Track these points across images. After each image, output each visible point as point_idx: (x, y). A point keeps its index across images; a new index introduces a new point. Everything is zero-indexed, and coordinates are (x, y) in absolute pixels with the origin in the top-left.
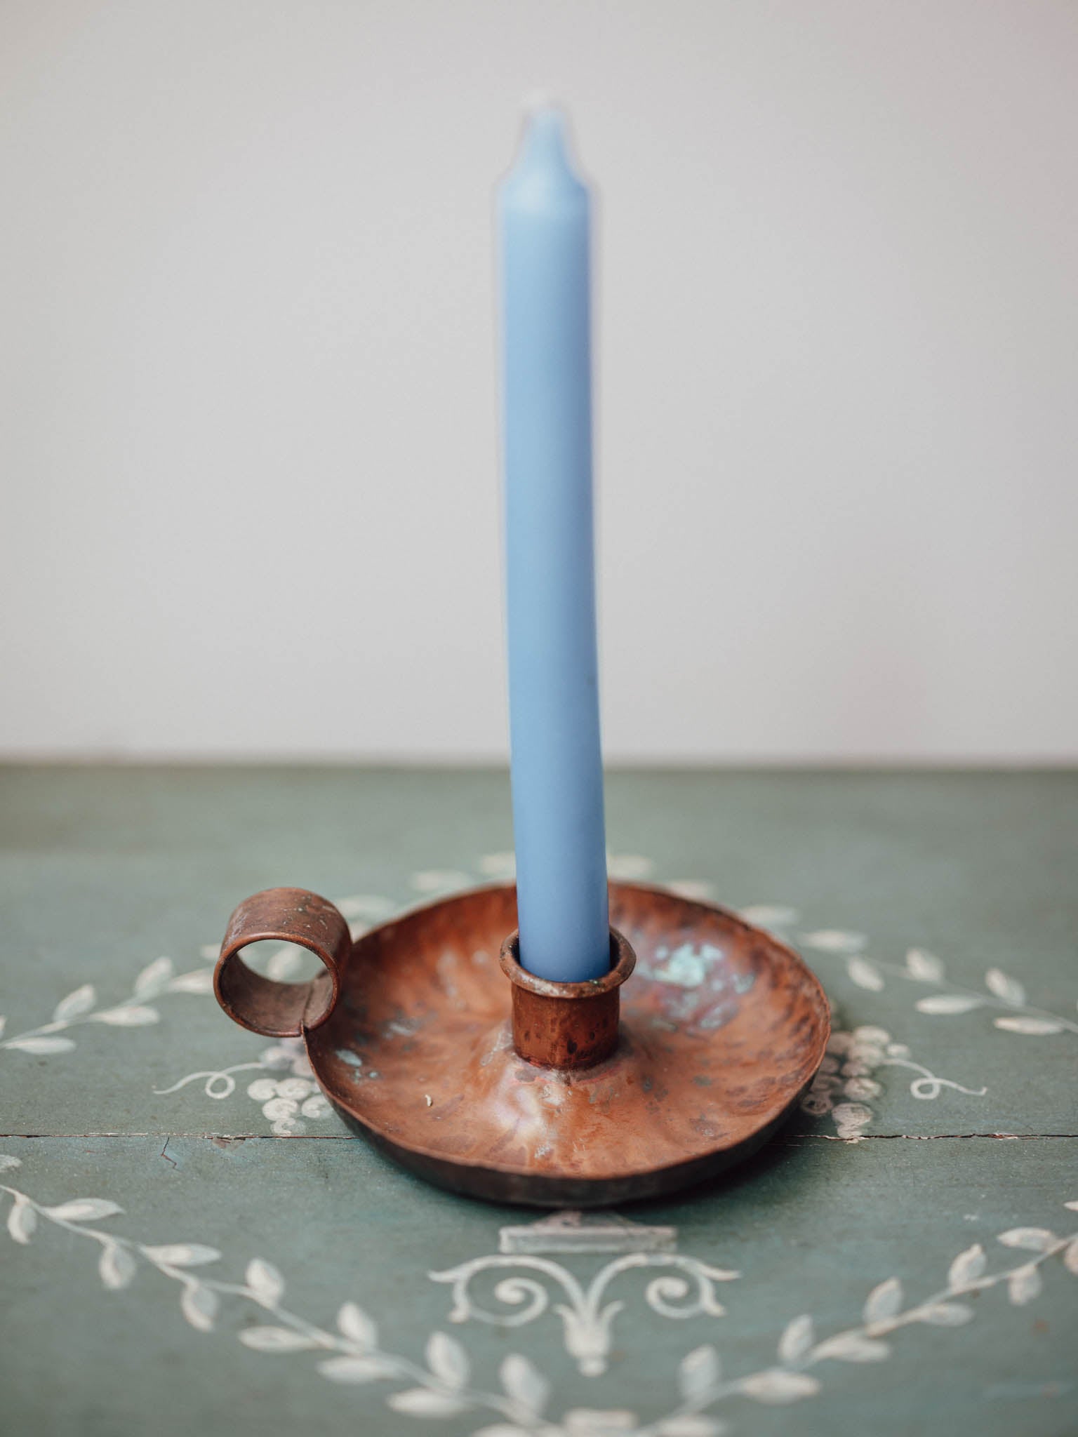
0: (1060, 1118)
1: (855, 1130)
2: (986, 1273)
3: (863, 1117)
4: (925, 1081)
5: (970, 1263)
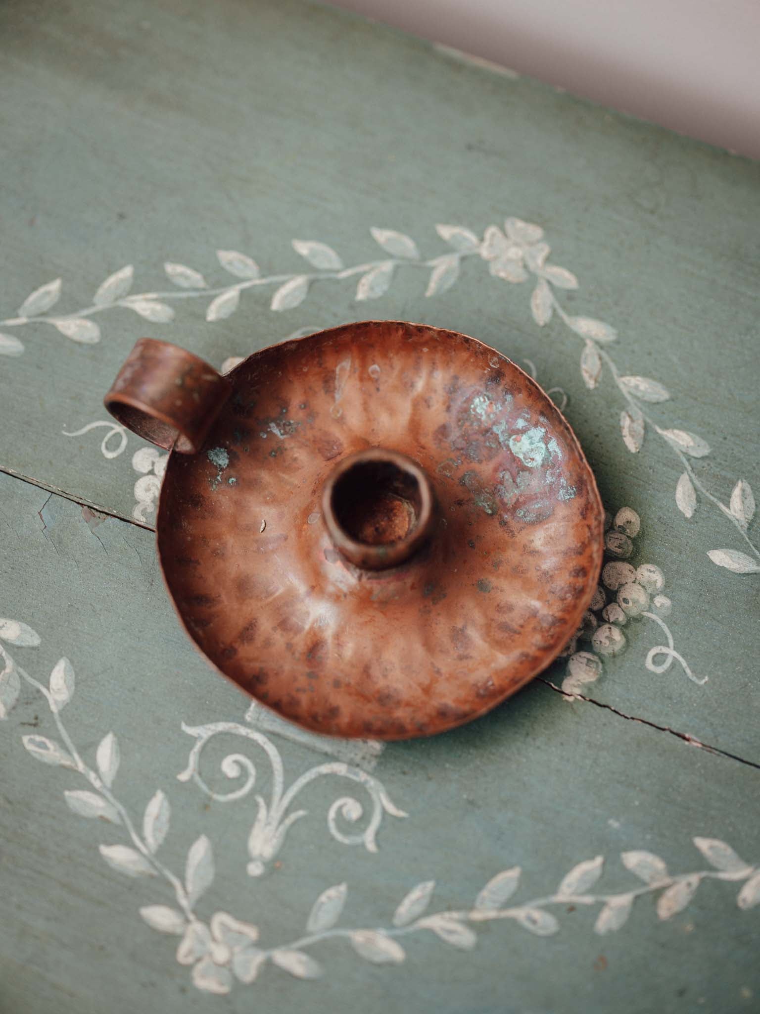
0: (748, 737)
1: (579, 686)
2: (591, 891)
3: (591, 674)
4: (664, 650)
5: (586, 873)
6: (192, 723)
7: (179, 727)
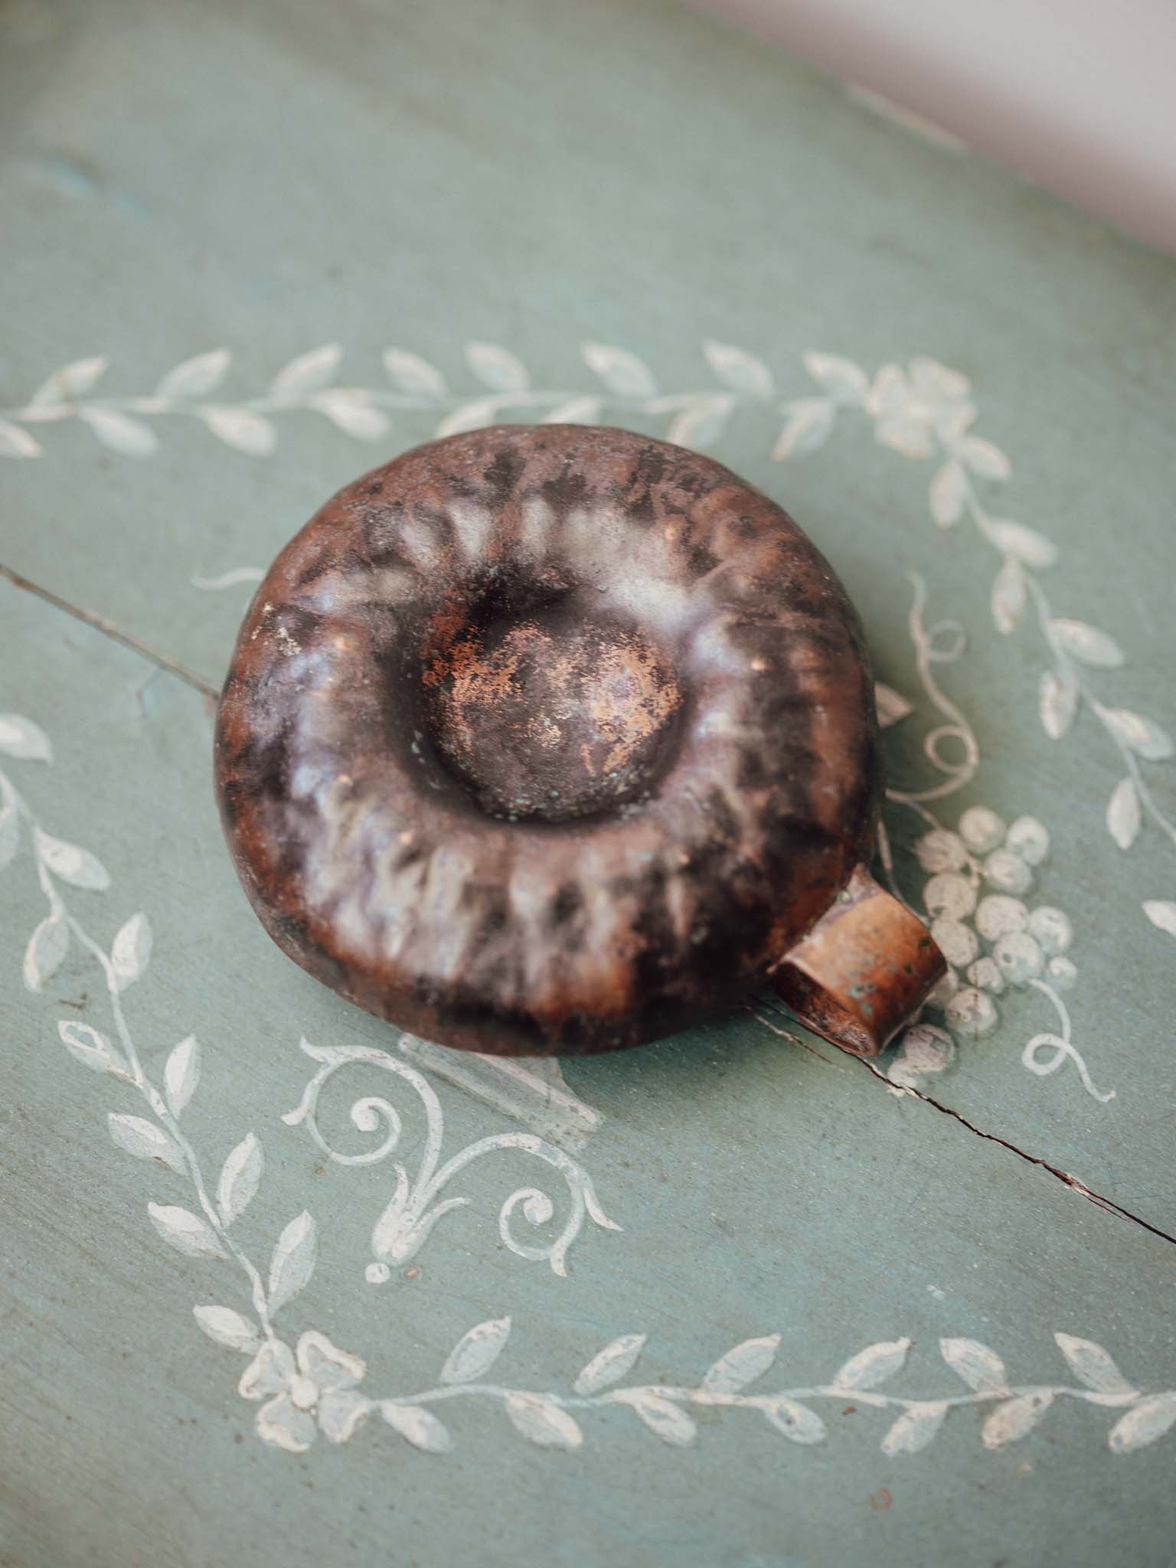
0: (1163, 1192)
1: (913, 1076)
2: (882, 1388)
3: (937, 1060)
4: (1054, 1041)
5: (880, 1360)
6: (316, 1040)
7: (297, 1042)
